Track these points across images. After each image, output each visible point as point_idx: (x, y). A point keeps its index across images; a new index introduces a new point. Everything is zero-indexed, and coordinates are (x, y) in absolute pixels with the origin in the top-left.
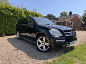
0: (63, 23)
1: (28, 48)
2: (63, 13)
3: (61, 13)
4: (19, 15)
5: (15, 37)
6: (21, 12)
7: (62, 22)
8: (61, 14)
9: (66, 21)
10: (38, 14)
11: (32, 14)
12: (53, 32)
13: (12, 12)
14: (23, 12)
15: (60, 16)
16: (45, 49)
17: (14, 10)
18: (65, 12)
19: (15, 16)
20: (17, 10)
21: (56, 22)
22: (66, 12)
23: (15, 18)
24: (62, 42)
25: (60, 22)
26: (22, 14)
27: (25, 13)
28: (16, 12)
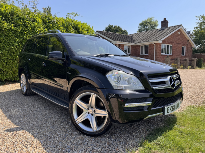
0: (147, 47)
1: (48, 123)
2: (147, 22)
3: (141, 22)
4: (26, 27)
5: (16, 89)
6: (34, 21)
7: (142, 47)
8: (141, 24)
9: (153, 42)
10: (79, 26)
11: (63, 25)
12: (119, 79)
13: (7, 20)
14: (40, 20)
15: (140, 31)
16: (94, 127)
17: (12, 14)
18: (151, 19)
19: (16, 31)
20: (20, 15)
21: (129, 46)
22: (154, 20)
23: (16, 37)
24: (143, 107)
25: (139, 46)
26: (36, 24)
27: (44, 22)
28: (20, 19)
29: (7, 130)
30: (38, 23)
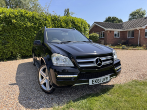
2: (135, 13)
3: (131, 13)
4: (41, 24)
6: (46, 20)
7: (129, 32)
8: (131, 15)
9: (137, 28)
10: (76, 21)
13: (30, 21)
17: (33, 17)
18: (140, 10)
19: (35, 27)
20: (37, 17)
21: (118, 32)
22: (142, 10)
23: (35, 30)
26: (47, 22)
27: (52, 20)
28: (37, 20)
29: (10, 84)
30: (48, 21)
